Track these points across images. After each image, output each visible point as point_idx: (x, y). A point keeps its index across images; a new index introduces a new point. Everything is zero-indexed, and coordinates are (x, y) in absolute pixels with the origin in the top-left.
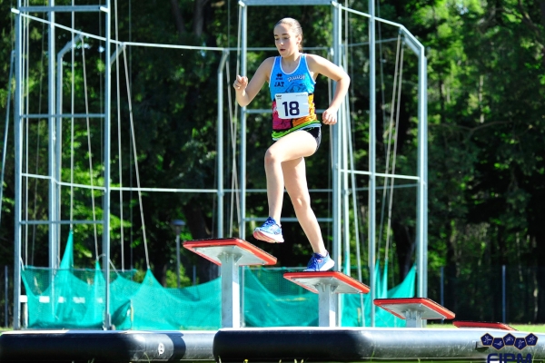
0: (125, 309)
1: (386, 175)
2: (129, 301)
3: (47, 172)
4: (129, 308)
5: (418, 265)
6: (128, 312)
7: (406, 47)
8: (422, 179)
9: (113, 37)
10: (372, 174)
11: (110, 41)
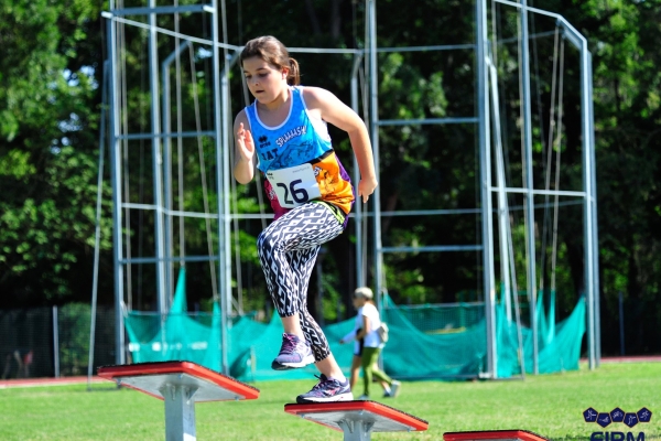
0: (245, 358)
1: (547, 192)
2: (249, 350)
3: (151, 201)
4: (250, 357)
5: (587, 296)
6: (249, 363)
7: (567, 42)
8: (589, 195)
9: (221, 40)
10: (529, 191)
11: (216, 44)
